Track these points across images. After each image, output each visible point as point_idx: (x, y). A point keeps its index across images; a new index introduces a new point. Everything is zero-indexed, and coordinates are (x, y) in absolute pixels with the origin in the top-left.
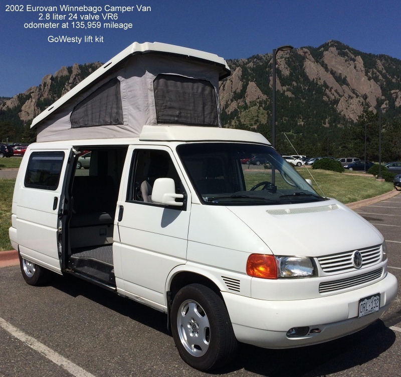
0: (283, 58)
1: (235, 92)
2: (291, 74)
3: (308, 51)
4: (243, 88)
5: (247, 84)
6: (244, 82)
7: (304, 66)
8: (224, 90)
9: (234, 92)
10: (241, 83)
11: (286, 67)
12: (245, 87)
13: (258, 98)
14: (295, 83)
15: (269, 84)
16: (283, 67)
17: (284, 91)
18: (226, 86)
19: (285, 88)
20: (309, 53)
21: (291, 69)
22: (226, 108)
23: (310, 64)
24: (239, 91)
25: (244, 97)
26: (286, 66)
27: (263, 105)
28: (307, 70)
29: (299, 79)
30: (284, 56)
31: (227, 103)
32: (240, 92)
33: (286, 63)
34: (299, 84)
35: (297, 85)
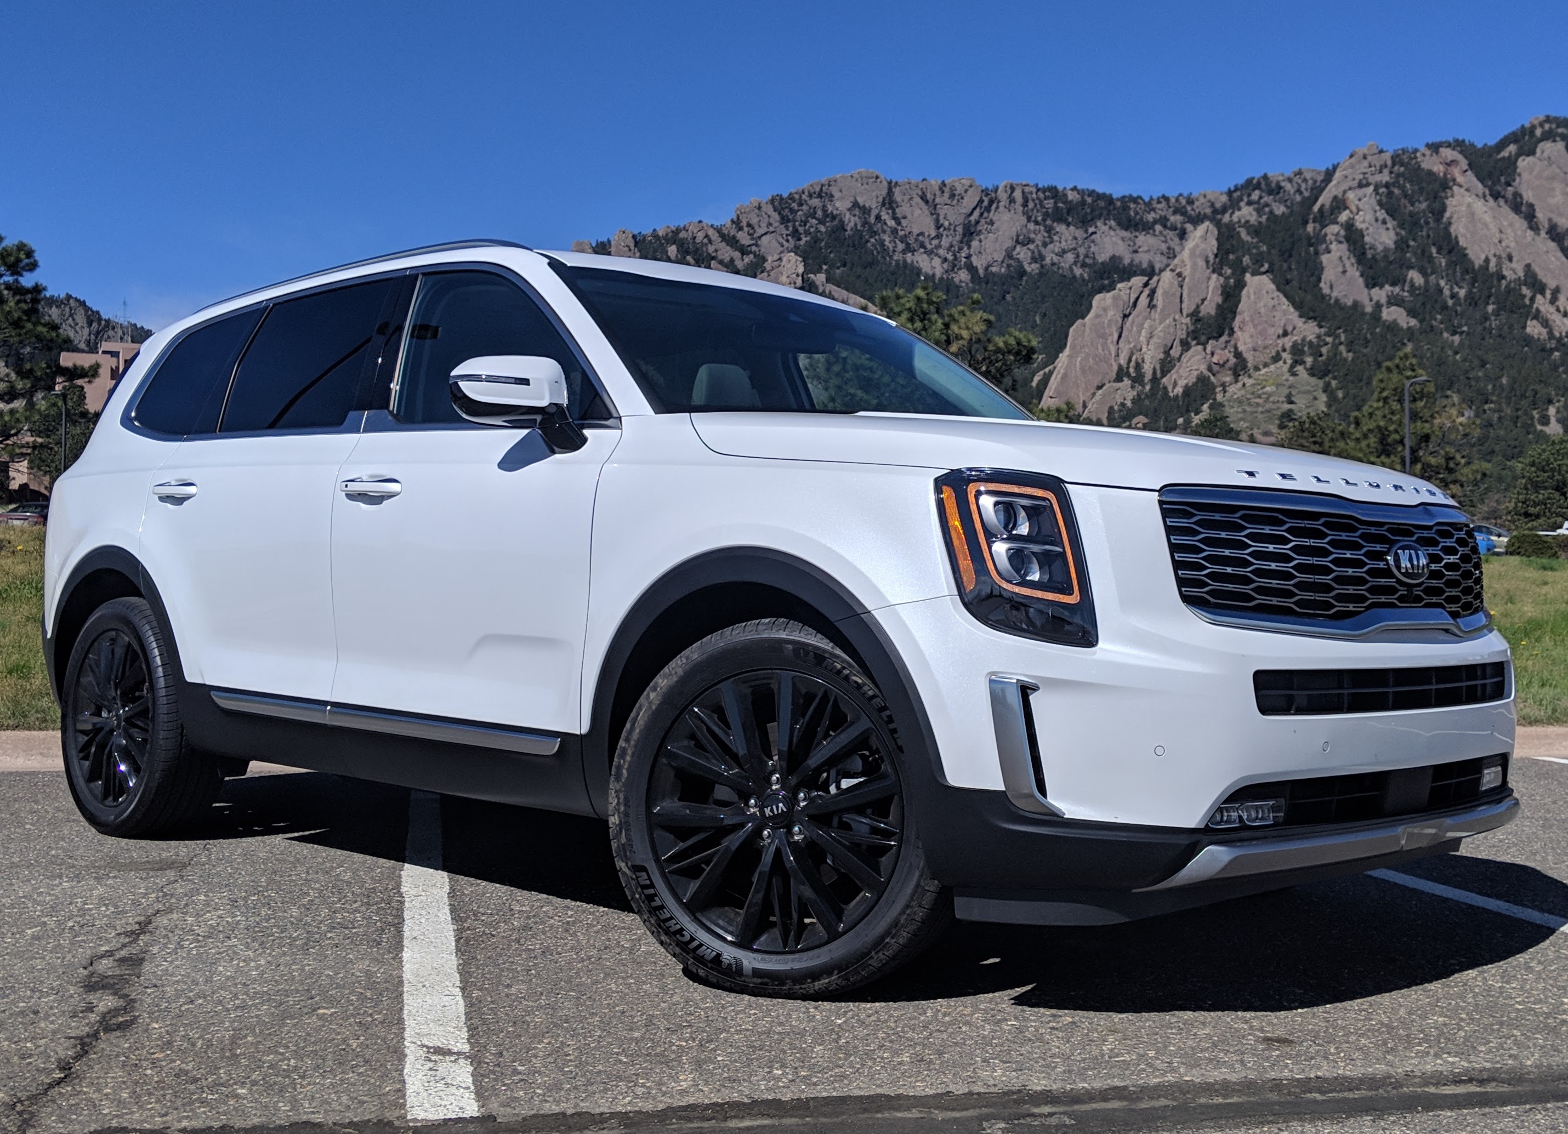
0: (1368, 185)
1: (1195, 315)
2: (1401, 245)
3: (1460, 157)
4: (1225, 301)
5: (1241, 285)
6: (1227, 278)
7: (1447, 215)
8: (1151, 306)
9: (1191, 315)
10: (1215, 281)
11: (1381, 218)
12: (1231, 296)
13: (1285, 334)
14: (1415, 276)
15: (1319, 280)
16: (1369, 217)
17: (1378, 306)
18: (1159, 292)
19: (1380, 294)
20: (1464, 164)
21: (1401, 225)
22: (1164, 374)
23: (1469, 205)
24: (1209, 309)
25: (1232, 332)
26: (1382, 214)
27: (1309, 360)
28: (1459, 229)
29: (1430, 259)
30: (1372, 179)
31: (1167, 353)
32: (1213, 312)
33: (1380, 203)
34: (1432, 278)
35: (1427, 282)
